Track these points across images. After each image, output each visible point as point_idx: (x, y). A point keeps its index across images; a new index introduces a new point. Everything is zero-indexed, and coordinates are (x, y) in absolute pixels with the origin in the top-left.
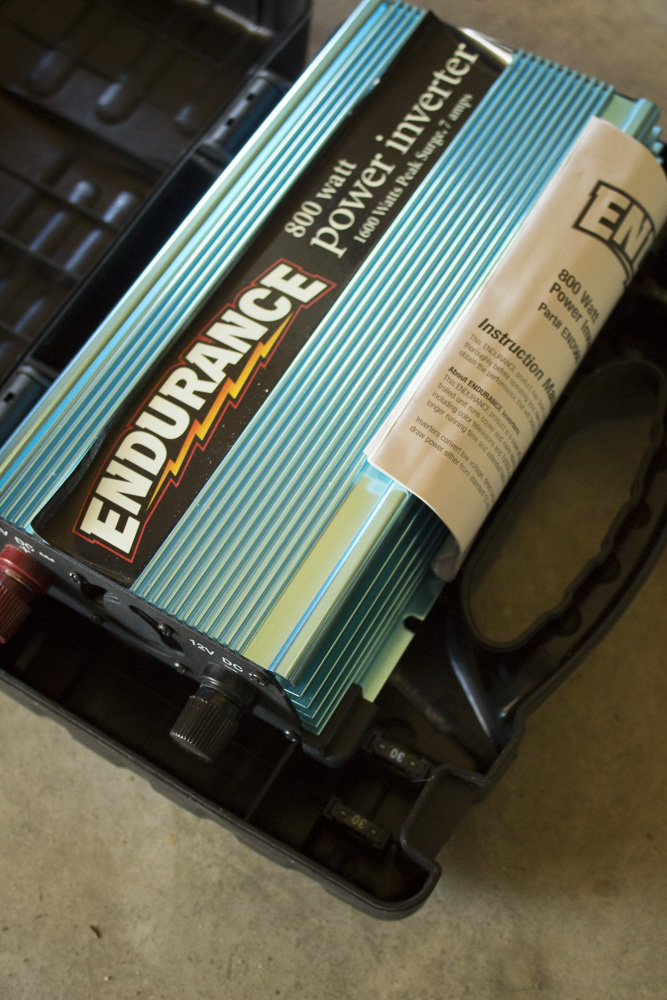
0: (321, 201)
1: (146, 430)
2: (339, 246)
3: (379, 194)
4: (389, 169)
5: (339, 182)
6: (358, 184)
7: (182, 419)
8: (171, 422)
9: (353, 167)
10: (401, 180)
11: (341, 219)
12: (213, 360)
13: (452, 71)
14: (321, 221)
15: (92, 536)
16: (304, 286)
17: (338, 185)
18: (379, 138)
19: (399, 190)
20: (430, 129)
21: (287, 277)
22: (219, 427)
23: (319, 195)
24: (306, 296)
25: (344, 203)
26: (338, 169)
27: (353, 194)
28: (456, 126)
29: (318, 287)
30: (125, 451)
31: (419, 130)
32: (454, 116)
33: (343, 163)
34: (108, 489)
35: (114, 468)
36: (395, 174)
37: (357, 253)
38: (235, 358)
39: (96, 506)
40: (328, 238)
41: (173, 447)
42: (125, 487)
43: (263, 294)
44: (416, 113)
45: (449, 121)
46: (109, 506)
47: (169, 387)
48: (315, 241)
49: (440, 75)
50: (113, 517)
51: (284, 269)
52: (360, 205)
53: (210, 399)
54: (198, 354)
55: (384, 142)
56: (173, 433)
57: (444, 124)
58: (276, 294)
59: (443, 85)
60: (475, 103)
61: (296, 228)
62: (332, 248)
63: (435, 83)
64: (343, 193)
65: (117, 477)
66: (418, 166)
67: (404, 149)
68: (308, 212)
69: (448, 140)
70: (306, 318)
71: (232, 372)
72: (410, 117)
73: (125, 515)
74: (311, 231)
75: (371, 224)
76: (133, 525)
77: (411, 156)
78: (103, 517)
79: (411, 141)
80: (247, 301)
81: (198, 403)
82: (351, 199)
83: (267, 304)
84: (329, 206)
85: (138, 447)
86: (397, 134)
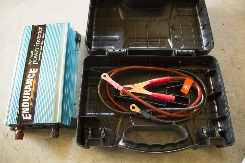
0: (31, 58)
1: (24, 101)
2: (37, 63)
3: (39, 53)
4: (38, 49)
5: (32, 54)
6: (35, 53)
7: (28, 97)
8: (27, 98)
9: (33, 51)
10: (40, 49)
11: (35, 59)
12: (28, 87)
13: (40, 31)
14: (33, 61)
15: (25, 119)
16: (35, 70)
17: (32, 55)
18: (35, 45)
19: (41, 51)
20: (41, 41)
21: (32, 71)
22: (34, 95)
23: (31, 57)
24: (36, 72)
25: (34, 56)
26: (31, 53)
27: (35, 55)
28: (44, 38)
29: (37, 70)
30: (23, 106)
31: (39, 42)
32: (43, 37)
33: (32, 51)
34: (24, 112)
35: (23, 109)
36: (39, 49)
37: (40, 62)
38: (31, 85)
39: (23, 115)
40: (35, 62)
41: (29, 102)
42: (26, 110)
43: (30, 75)
44: (38, 40)
45: (43, 38)
46: (25, 114)
47: (24, 94)
48: (33, 64)
49: (38, 33)
50: (26, 115)
51: (31, 70)
52: (37, 56)
53: (31, 92)
54: (26, 87)
55: (36, 45)
56: (28, 100)
57: (42, 39)
58: (32, 74)
59: (40, 34)
60: (45, 34)
61: (30, 63)
62: (36, 63)
63: (38, 34)
64: (34, 55)
65: (24, 110)
66: (42, 46)
67: (39, 45)
68: (30, 60)
69: (44, 41)
70: (37, 75)
71: (32, 87)
72: (37, 40)
73: (28, 114)
74: (32, 63)
75: (39, 57)
76: (30, 115)
77: (40, 46)
78: (25, 116)
79: (39, 43)
80: (29, 77)
81: (29, 94)
82: (35, 56)
83: (31, 75)
84: (33, 58)
85: (25, 104)
86: (37, 44)
